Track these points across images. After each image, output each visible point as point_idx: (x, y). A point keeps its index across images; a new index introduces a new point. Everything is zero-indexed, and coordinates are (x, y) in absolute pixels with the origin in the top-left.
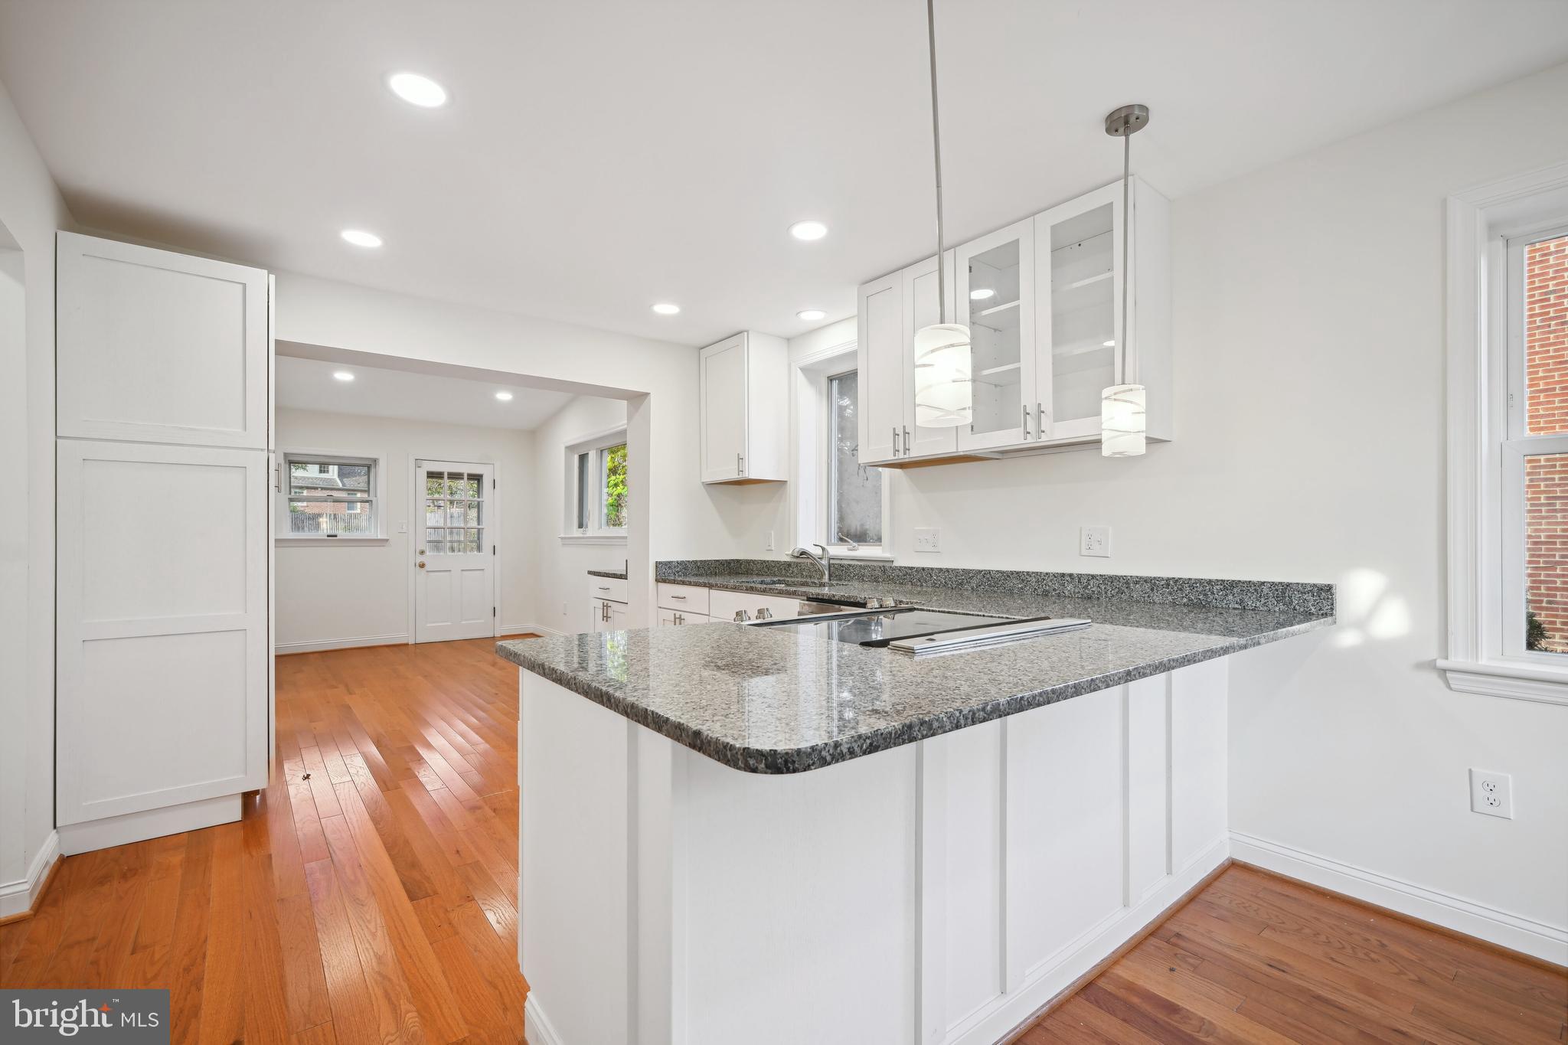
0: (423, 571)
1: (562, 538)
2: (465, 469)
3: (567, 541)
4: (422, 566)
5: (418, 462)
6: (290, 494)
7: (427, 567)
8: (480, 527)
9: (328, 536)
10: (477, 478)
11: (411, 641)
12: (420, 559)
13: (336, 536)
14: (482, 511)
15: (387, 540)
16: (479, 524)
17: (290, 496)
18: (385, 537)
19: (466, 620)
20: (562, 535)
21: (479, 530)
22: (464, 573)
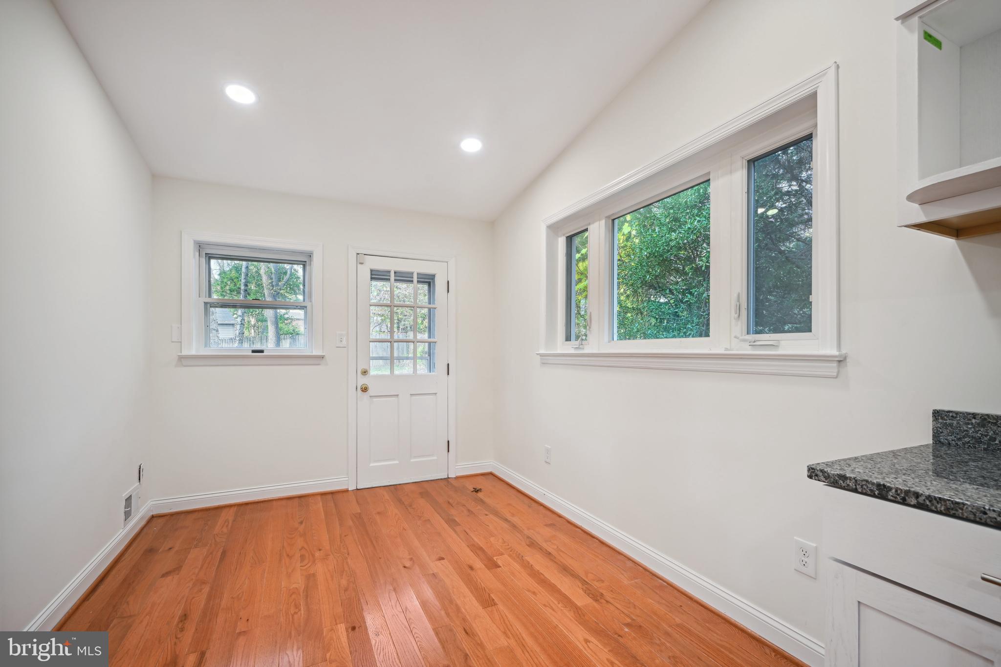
0: (365, 396)
1: (542, 355)
2: (417, 268)
3: (546, 360)
4: (365, 389)
5: (360, 257)
6: (210, 296)
7: (371, 392)
8: (432, 340)
9: (254, 351)
10: (428, 280)
11: (351, 488)
12: (362, 381)
13: (262, 351)
14: (434, 321)
15: (323, 357)
16: (430, 337)
17: (208, 300)
18: (320, 353)
19: (415, 457)
20: (542, 351)
21: (430, 343)
22: (414, 397)
